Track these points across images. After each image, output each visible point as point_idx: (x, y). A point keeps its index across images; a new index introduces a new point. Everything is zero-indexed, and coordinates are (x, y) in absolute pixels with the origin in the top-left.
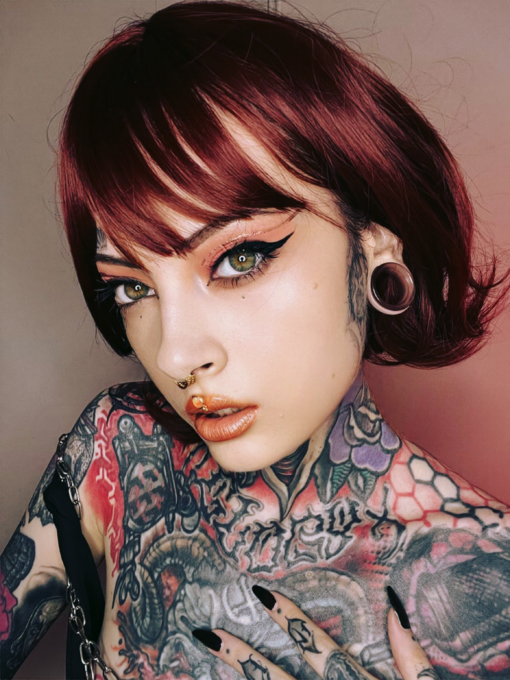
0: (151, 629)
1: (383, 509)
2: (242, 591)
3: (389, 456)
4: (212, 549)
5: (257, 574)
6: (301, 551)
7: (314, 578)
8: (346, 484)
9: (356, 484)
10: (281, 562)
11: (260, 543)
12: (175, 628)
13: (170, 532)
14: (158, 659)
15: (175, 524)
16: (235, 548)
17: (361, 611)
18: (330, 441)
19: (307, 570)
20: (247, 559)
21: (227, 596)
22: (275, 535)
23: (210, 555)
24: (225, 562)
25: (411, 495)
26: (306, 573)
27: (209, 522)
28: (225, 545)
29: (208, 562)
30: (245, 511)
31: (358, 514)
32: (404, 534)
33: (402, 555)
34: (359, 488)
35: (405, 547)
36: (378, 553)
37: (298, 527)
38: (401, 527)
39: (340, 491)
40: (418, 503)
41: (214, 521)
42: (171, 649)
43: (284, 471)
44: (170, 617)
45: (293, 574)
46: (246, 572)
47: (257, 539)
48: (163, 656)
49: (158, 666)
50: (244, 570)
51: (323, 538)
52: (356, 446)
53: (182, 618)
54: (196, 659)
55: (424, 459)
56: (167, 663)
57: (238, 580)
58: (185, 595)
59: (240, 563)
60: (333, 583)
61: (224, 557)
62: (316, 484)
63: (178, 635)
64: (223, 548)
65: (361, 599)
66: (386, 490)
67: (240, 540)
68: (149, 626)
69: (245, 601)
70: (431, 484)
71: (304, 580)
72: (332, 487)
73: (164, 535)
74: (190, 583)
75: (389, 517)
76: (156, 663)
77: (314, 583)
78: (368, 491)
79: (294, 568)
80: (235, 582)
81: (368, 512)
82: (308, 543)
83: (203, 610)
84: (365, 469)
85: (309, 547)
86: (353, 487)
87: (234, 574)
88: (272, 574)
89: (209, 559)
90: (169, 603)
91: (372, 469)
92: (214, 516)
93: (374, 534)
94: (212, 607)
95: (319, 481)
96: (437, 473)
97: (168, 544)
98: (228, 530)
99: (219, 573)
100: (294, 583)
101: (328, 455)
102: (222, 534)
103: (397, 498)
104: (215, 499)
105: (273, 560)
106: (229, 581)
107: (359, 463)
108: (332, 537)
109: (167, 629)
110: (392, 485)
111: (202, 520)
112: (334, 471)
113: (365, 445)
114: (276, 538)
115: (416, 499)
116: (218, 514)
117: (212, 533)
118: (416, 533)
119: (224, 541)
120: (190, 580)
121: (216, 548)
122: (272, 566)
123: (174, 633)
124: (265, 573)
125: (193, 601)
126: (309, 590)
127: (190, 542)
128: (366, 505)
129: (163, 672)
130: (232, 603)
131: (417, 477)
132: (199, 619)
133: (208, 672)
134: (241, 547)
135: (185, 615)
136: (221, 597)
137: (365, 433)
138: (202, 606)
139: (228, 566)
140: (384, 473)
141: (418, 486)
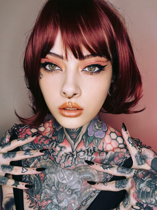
0: (37, 190)
1: (102, 149)
2: (63, 173)
3: (105, 133)
4: (53, 163)
5: (67, 168)
6: (79, 161)
7: (83, 168)
8: (92, 142)
9: (95, 142)
10: (74, 164)
11: (67, 159)
12: (44, 188)
13: (39, 161)
14: (40, 198)
15: (41, 159)
16: (60, 162)
17: (96, 178)
18: (88, 129)
19: (81, 166)
20: (63, 164)
21: (59, 175)
22: (71, 157)
23: (52, 165)
24: (57, 166)
25: (110, 143)
26: (81, 167)
27: (51, 156)
28: (57, 161)
29: (52, 167)
30: (61, 150)
31: (95, 150)
32: (108, 155)
33: (107, 161)
34: (96, 143)
35: (108, 159)
36: (101, 161)
37: (78, 154)
38: (107, 153)
39: (90, 144)
40: (112, 146)
41: (53, 155)
42: (44, 194)
43: (73, 137)
44: (43, 185)
45: (77, 167)
46: (64, 168)
47: (66, 158)
48: (42, 197)
49: (41, 200)
50: (63, 167)
51: (85, 157)
52: (96, 131)
53: (47, 184)
54: (51, 195)
55: (115, 132)
56: (43, 198)
57: (62, 171)
58: (47, 178)
59: (62, 166)
60: (89, 170)
61: (57, 164)
62: (83, 141)
63: (45, 190)
64: (56, 162)
65: (96, 174)
66: (103, 143)
67: (61, 159)
68: (36, 189)
69: (64, 176)
70: (116, 139)
71: (81, 169)
72: (88, 143)
73: (37, 163)
74: (48, 174)
75: (104, 151)
76: (40, 199)
77: (83, 170)
78: (98, 144)
79: (77, 166)
80: (61, 171)
81: (98, 150)
82: (81, 159)
83: (52, 181)
84: (98, 138)
85: (82, 160)
86: (94, 143)
87: (60, 169)
88: (71, 168)
89: (53, 166)
90: (43, 181)
91: (100, 137)
92: (52, 153)
93: (100, 155)
94: (55, 179)
95: (84, 141)
96: (118, 136)
97: (39, 165)
98: (57, 157)
99: (56, 169)
100: (78, 170)
101: (87, 133)
102: (55, 158)
103: (106, 145)
104: (51, 148)
105: (71, 163)
106: (59, 171)
107: (96, 136)
108: (88, 157)
109: (42, 189)
110: (105, 141)
111: (49, 156)
112: (89, 138)
113: (99, 131)
114: (72, 157)
115: (111, 145)
116: (53, 153)
117: (53, 159)
118: (111, 154)
119: (56, 160)
120: (47, 173)
121: (54, 163)
122: (71, 166)
123: (44, 189)
124: (69, 168)
125: (49, 179)
126: (82, 172)
127: (46, 163)
128: (98, 148)
129: (43, 201)
130: (60, 177)
131: (112, 138)
132: (51, 183)
133: (55, 198)
134: (61, 161)
135: (47, 183)
136: (57, 176)
137: (99, 127)
138: (52, 180)
139: (58, 167)
140: (103, 138)
141: (112, 140)
